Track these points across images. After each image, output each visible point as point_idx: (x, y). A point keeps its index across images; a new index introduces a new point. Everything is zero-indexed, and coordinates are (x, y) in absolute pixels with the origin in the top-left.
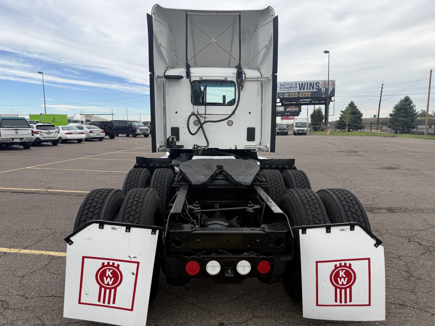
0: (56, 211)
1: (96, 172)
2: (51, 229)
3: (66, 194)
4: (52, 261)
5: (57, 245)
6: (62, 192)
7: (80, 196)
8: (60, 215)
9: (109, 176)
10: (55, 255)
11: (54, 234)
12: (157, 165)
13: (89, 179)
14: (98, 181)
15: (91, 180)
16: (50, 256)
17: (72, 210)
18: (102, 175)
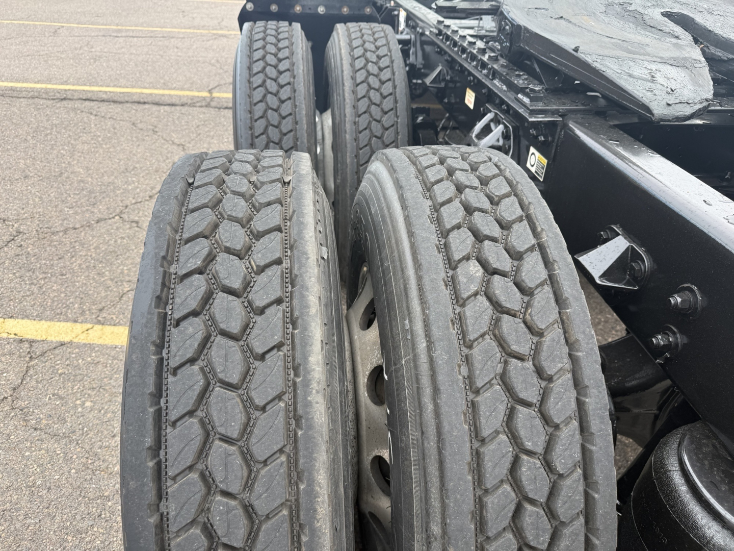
0: (8, 150)
1: (87, 30)
2: (4, 221)
3: (24, 94)
4: (33, 366)
5: (35, 289)
6: (12, 89)
7: (65, 99)
8: (22, 166)
9: (121, 40)
10: (39, 338)
11: (18, 240)
12: (345, 10)
13: (76, 49)
14: (98, 54)
15: (81, 51)
16: (21, 341)
17: (52, 148)
18: (103, 38)
